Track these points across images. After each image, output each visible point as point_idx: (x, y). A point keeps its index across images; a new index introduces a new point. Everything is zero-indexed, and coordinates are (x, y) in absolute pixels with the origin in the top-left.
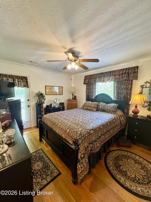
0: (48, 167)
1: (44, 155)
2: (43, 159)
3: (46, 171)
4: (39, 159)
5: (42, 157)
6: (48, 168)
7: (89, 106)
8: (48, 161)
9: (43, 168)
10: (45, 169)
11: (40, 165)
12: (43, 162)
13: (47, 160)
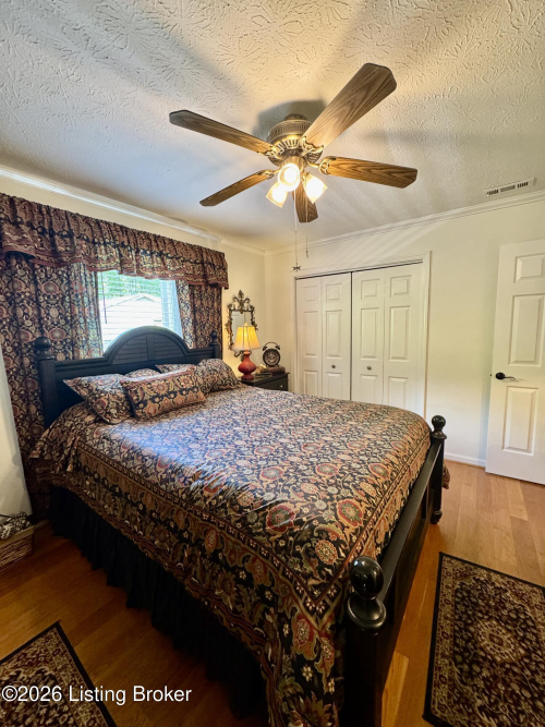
0: (464, 597)
1: (443, 656)
2: (461, 643)
3: (477, 594)
4: (478, 663)
5: (459, 659)
6: (465, 594)
7: (175, 393)
8: (447, 610)
9: (481, 611)
10: (477, 604)
11: (488, 631)
12: (467, 630)
13: (446, 618)
